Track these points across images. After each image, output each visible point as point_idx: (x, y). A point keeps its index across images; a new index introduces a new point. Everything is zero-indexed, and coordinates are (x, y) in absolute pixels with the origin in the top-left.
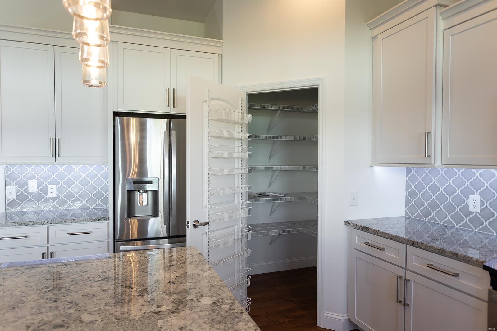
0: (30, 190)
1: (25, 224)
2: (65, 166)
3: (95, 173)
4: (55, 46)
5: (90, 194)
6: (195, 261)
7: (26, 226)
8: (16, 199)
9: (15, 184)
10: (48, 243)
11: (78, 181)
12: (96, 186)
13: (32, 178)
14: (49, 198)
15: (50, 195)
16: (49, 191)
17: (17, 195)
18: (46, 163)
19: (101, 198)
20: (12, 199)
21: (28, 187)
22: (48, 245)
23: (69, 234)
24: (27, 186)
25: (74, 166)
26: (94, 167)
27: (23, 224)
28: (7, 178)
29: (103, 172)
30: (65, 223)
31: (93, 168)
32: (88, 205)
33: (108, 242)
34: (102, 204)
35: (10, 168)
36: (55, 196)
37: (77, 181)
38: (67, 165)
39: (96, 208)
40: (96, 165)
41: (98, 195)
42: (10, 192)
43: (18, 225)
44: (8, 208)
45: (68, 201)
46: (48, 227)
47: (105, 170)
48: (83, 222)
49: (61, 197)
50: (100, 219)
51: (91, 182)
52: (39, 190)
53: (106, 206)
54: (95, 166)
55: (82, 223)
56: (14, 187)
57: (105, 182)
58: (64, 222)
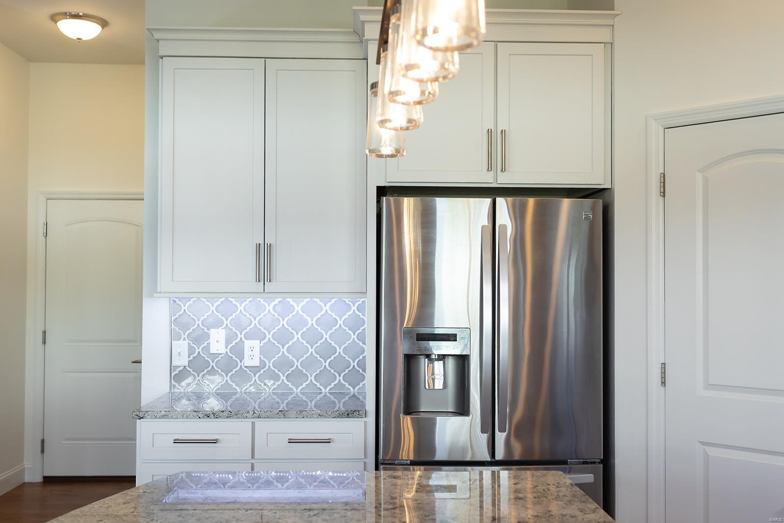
0: (213, 350)
1: (214, 414)
2: (277, 301)
3: (334, 316)
4: (266, 59)
5: (323, 361)
6: (564, 496)
7: (216, 420)
8: (188, 366)
9: (187, 337)
10: (253, 456)
11: (300, 334)
12: (335, 344)
13: (218, 324)
14: (246, 367)
15: (247, 362)
16: (247, 353)
17: (189, 359)
18: (241, 294)
19: (345, 371)
20: (180, 366)
21: (209, 344)
22: (253, 461)
23: (291, 441)
24: (208, 342)
25: (293, 301)
26: (330, 303)
27: (212, 416)
28: (174, 325)
29: (348, 314)
30: (285, 418)
31: (329, 305)
32: (318, 385)
33: (365, 463)
34: (345, 385)
35: (179, 305)
36: (256, 363)
37: (297, 334)
38: (279, 299)
39: (334, 393)
40: (335, 299)
41: (339, 365)
42: (179, 353)
43: (203, 417)
44: (175, 384)
45: (281, 375)
46: (253, 424)
47: (352, 311)
48: (318, 418)
49: (267, 367)
50: (349, 414)
51: (325, 336)
52: (228, 350)
53: (354, 388)
54: (333, 301)
55: (315, 420)
56: (186, 342)
57: (353, 336)
58: (282, 416)
